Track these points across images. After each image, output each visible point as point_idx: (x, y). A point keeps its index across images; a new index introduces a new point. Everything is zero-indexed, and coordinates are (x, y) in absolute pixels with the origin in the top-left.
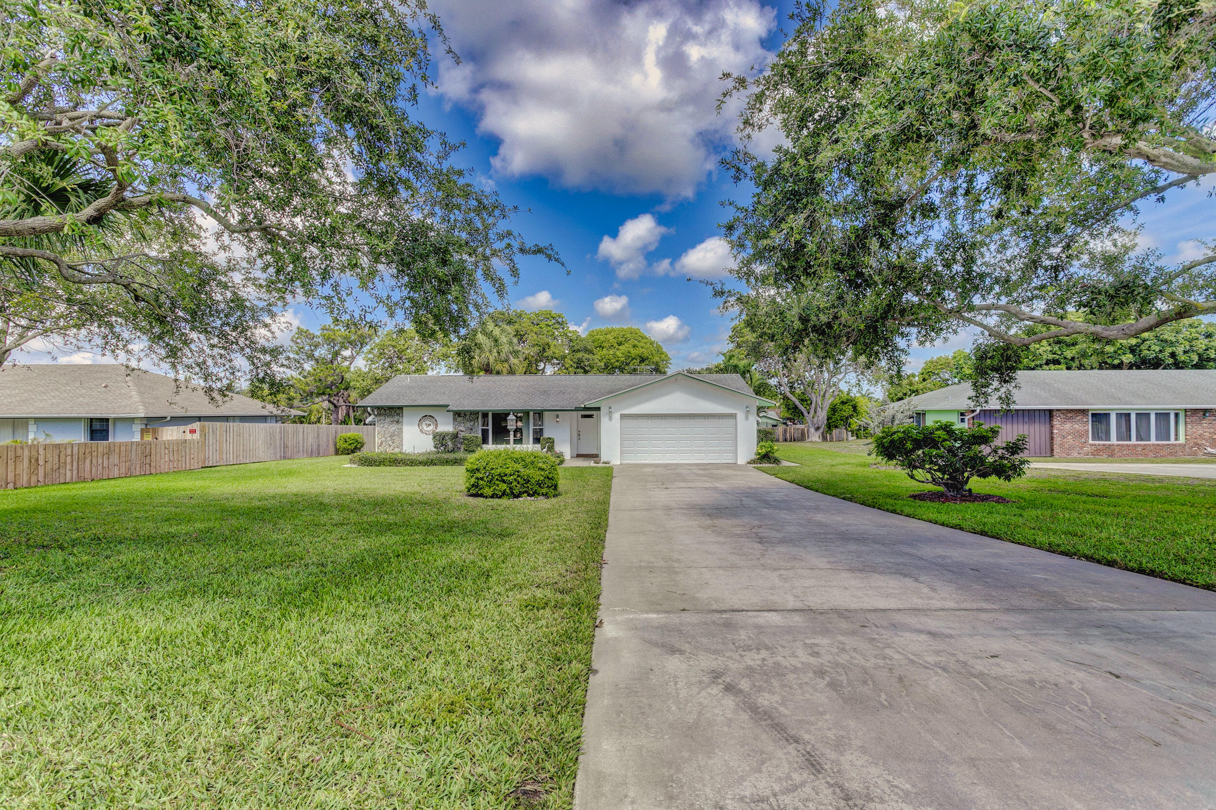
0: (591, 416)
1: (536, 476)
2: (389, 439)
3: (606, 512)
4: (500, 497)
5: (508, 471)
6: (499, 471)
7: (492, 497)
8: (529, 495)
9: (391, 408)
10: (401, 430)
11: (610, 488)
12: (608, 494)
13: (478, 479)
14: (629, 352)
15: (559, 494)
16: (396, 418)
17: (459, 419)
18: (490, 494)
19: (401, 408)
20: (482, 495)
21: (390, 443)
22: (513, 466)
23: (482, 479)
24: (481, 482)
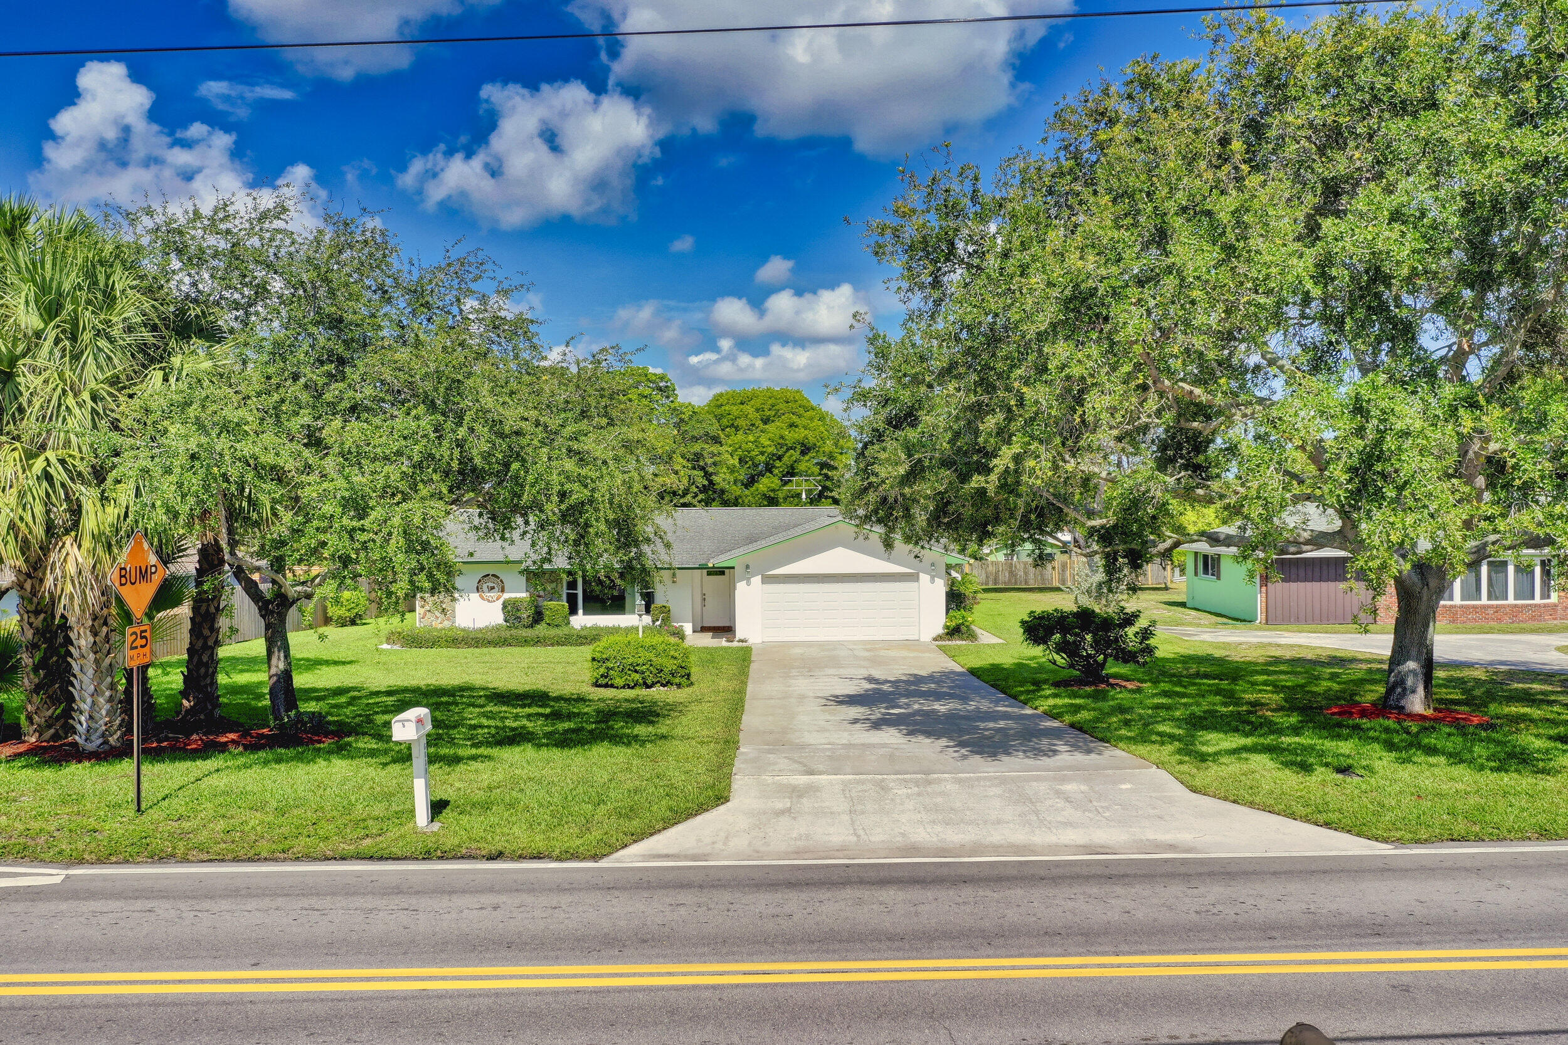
0: (720, 574)
1: (670, 665)
3: (742, 701)
4: (633, 688)
5: (640, 661)
6: (630, 661)
7: (623, 687)
8: (663, 685)
11: (747, 676)
12: (744, 683)
13: (607, 668)
14: (782, 437)
15: (692, 684)
18: (622, 684)
20: (612, 686)
22: (645, 656)
23: (612, 669)
24: (612, 672)
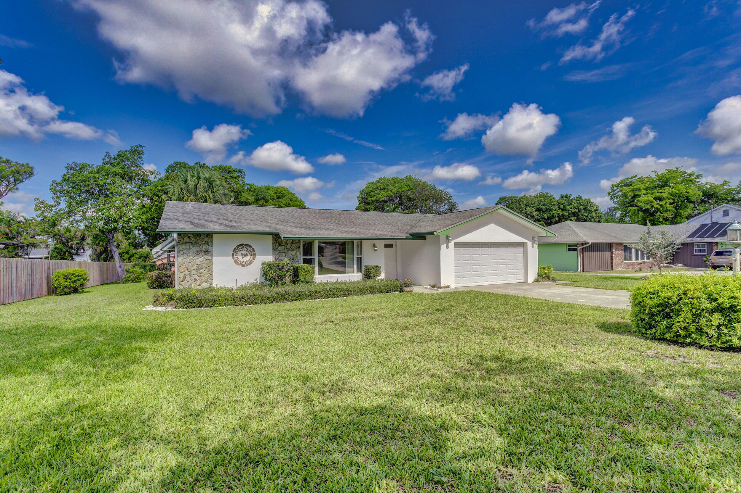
0: (391, 246)
2: (194, 272)
9: (197, 235)
10: (211, 262)
16: (205, 247)
17: (280, 248)
19: (210, 235)
21: (197, 278)
